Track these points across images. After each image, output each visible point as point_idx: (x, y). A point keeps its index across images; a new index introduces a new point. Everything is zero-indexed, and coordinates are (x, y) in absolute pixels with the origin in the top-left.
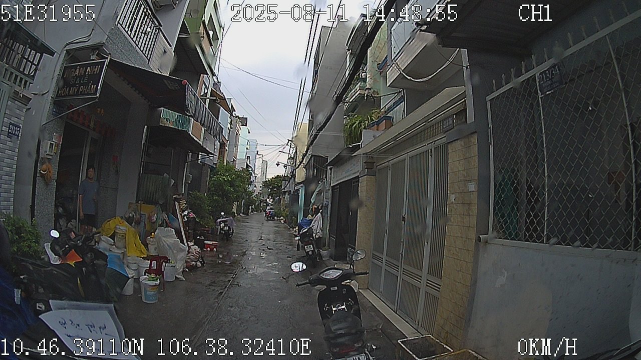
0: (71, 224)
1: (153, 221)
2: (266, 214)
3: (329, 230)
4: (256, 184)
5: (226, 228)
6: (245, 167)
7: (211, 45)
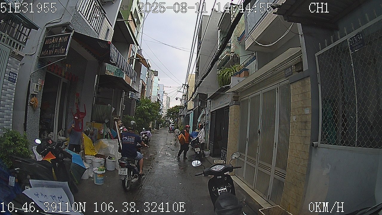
0: (50, 135)
1: (101, 133)
2: (169, 128)
3: (210, 139)
4: (163, 111)
5: (146, 137)
6: (157, 101)
7: (136, 27)
